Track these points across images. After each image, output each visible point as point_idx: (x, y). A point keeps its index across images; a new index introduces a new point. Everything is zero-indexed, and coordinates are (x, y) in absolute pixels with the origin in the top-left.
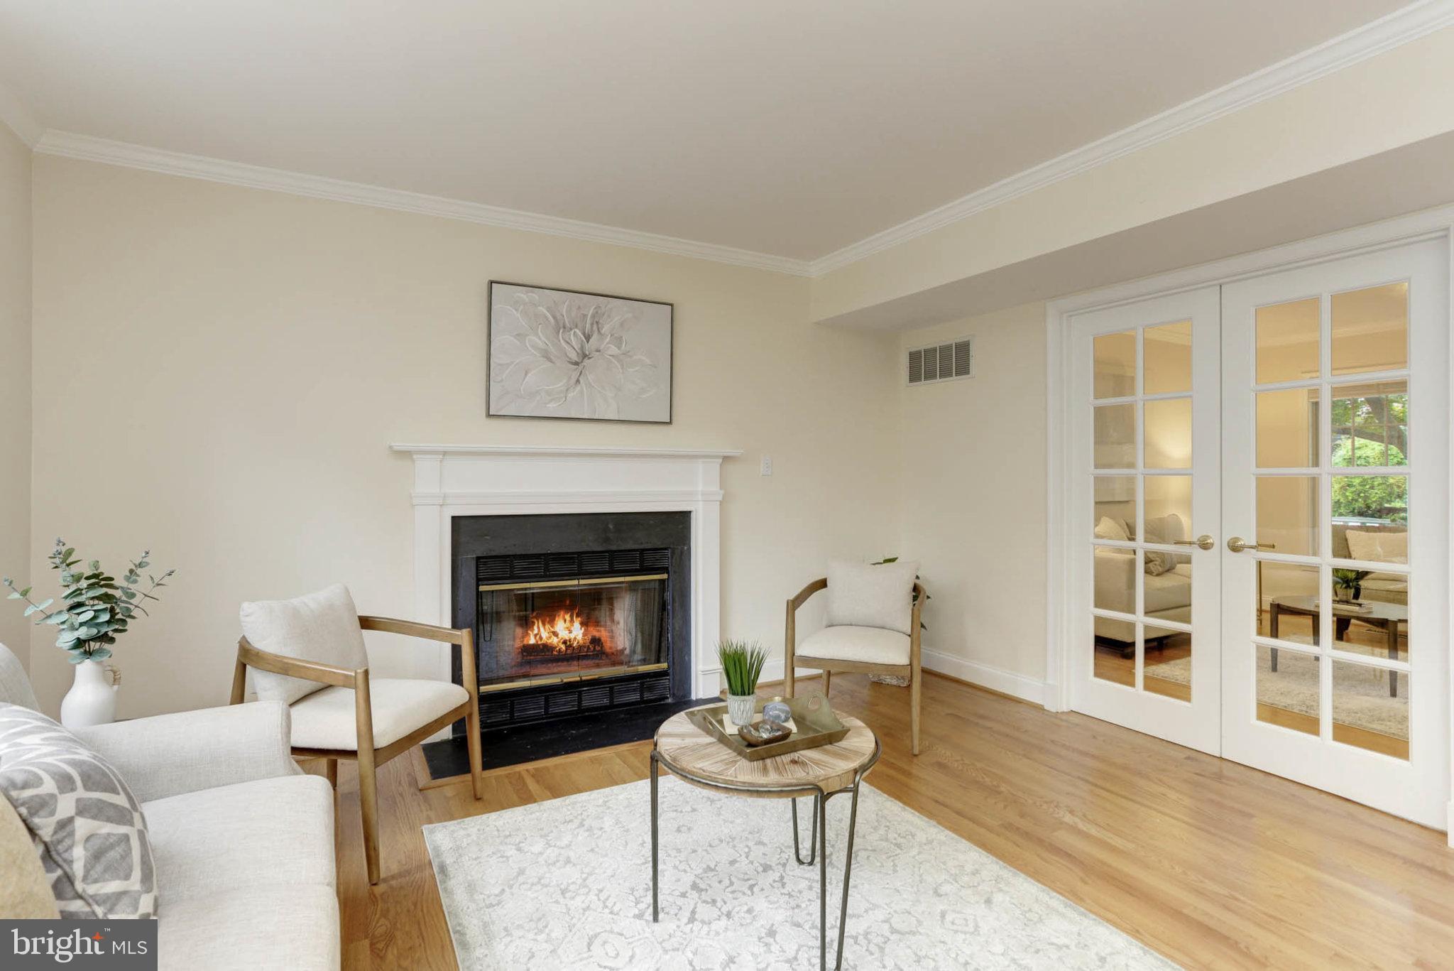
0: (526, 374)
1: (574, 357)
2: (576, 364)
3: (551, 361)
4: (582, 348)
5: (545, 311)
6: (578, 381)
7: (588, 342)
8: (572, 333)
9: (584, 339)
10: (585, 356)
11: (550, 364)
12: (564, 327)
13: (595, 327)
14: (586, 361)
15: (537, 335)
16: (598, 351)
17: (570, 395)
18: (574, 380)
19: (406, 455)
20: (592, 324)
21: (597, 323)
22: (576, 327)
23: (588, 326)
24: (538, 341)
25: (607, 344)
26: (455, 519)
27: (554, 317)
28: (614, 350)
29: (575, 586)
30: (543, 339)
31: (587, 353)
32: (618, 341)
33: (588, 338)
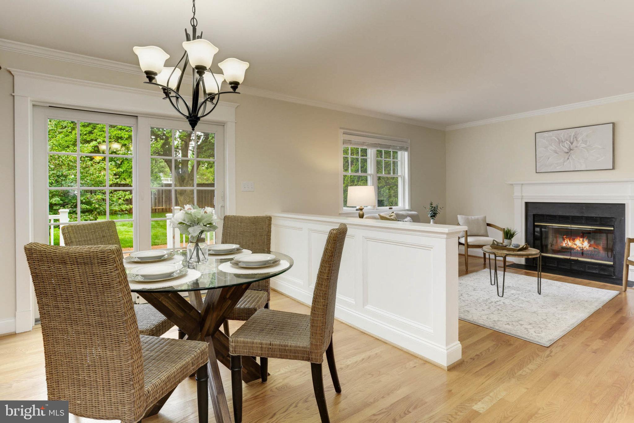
0: (548, 158)
1: (567, 151)
2: (567, 153)
3: (557, 153)
4: (570, 147)
5: (554, 138)
6: (568, 159)
7: (572, 145)
8: (565, 143)
9: (570, 144)
10: (571, 150)
11: (556, 154)
12: (562, 141)
13: (575, 139)
14: (571, 151)
15: (552, 146)
16: (577, 147)
17: (565, 163)
18: (566, 159)
19: (512, 185)
20: (573, 138)
21: (576, 137)
22: (567, 140)
23: (572, 139)
24: (553, 148)
25: (581, 143)
26: (527, 204)
27: (558, 139)
28: (584, 145)
29: (569, 227)
30: (554, 147)
31: (572, 148)
32: (585, 142)
33: (572, 143)
